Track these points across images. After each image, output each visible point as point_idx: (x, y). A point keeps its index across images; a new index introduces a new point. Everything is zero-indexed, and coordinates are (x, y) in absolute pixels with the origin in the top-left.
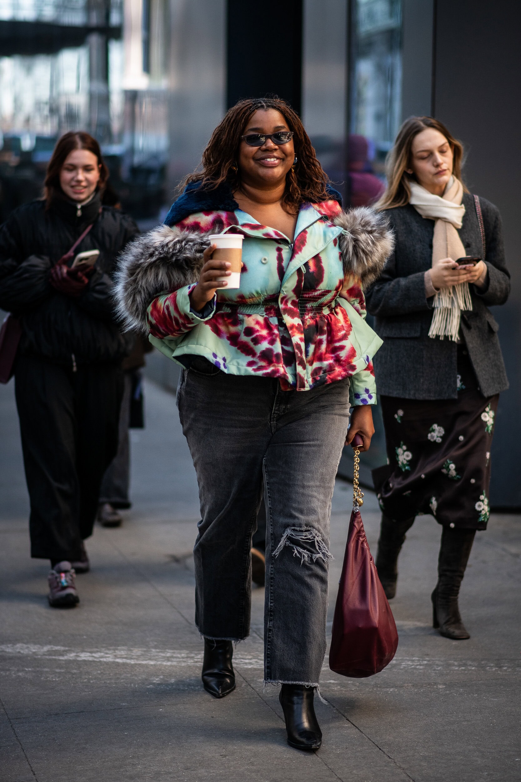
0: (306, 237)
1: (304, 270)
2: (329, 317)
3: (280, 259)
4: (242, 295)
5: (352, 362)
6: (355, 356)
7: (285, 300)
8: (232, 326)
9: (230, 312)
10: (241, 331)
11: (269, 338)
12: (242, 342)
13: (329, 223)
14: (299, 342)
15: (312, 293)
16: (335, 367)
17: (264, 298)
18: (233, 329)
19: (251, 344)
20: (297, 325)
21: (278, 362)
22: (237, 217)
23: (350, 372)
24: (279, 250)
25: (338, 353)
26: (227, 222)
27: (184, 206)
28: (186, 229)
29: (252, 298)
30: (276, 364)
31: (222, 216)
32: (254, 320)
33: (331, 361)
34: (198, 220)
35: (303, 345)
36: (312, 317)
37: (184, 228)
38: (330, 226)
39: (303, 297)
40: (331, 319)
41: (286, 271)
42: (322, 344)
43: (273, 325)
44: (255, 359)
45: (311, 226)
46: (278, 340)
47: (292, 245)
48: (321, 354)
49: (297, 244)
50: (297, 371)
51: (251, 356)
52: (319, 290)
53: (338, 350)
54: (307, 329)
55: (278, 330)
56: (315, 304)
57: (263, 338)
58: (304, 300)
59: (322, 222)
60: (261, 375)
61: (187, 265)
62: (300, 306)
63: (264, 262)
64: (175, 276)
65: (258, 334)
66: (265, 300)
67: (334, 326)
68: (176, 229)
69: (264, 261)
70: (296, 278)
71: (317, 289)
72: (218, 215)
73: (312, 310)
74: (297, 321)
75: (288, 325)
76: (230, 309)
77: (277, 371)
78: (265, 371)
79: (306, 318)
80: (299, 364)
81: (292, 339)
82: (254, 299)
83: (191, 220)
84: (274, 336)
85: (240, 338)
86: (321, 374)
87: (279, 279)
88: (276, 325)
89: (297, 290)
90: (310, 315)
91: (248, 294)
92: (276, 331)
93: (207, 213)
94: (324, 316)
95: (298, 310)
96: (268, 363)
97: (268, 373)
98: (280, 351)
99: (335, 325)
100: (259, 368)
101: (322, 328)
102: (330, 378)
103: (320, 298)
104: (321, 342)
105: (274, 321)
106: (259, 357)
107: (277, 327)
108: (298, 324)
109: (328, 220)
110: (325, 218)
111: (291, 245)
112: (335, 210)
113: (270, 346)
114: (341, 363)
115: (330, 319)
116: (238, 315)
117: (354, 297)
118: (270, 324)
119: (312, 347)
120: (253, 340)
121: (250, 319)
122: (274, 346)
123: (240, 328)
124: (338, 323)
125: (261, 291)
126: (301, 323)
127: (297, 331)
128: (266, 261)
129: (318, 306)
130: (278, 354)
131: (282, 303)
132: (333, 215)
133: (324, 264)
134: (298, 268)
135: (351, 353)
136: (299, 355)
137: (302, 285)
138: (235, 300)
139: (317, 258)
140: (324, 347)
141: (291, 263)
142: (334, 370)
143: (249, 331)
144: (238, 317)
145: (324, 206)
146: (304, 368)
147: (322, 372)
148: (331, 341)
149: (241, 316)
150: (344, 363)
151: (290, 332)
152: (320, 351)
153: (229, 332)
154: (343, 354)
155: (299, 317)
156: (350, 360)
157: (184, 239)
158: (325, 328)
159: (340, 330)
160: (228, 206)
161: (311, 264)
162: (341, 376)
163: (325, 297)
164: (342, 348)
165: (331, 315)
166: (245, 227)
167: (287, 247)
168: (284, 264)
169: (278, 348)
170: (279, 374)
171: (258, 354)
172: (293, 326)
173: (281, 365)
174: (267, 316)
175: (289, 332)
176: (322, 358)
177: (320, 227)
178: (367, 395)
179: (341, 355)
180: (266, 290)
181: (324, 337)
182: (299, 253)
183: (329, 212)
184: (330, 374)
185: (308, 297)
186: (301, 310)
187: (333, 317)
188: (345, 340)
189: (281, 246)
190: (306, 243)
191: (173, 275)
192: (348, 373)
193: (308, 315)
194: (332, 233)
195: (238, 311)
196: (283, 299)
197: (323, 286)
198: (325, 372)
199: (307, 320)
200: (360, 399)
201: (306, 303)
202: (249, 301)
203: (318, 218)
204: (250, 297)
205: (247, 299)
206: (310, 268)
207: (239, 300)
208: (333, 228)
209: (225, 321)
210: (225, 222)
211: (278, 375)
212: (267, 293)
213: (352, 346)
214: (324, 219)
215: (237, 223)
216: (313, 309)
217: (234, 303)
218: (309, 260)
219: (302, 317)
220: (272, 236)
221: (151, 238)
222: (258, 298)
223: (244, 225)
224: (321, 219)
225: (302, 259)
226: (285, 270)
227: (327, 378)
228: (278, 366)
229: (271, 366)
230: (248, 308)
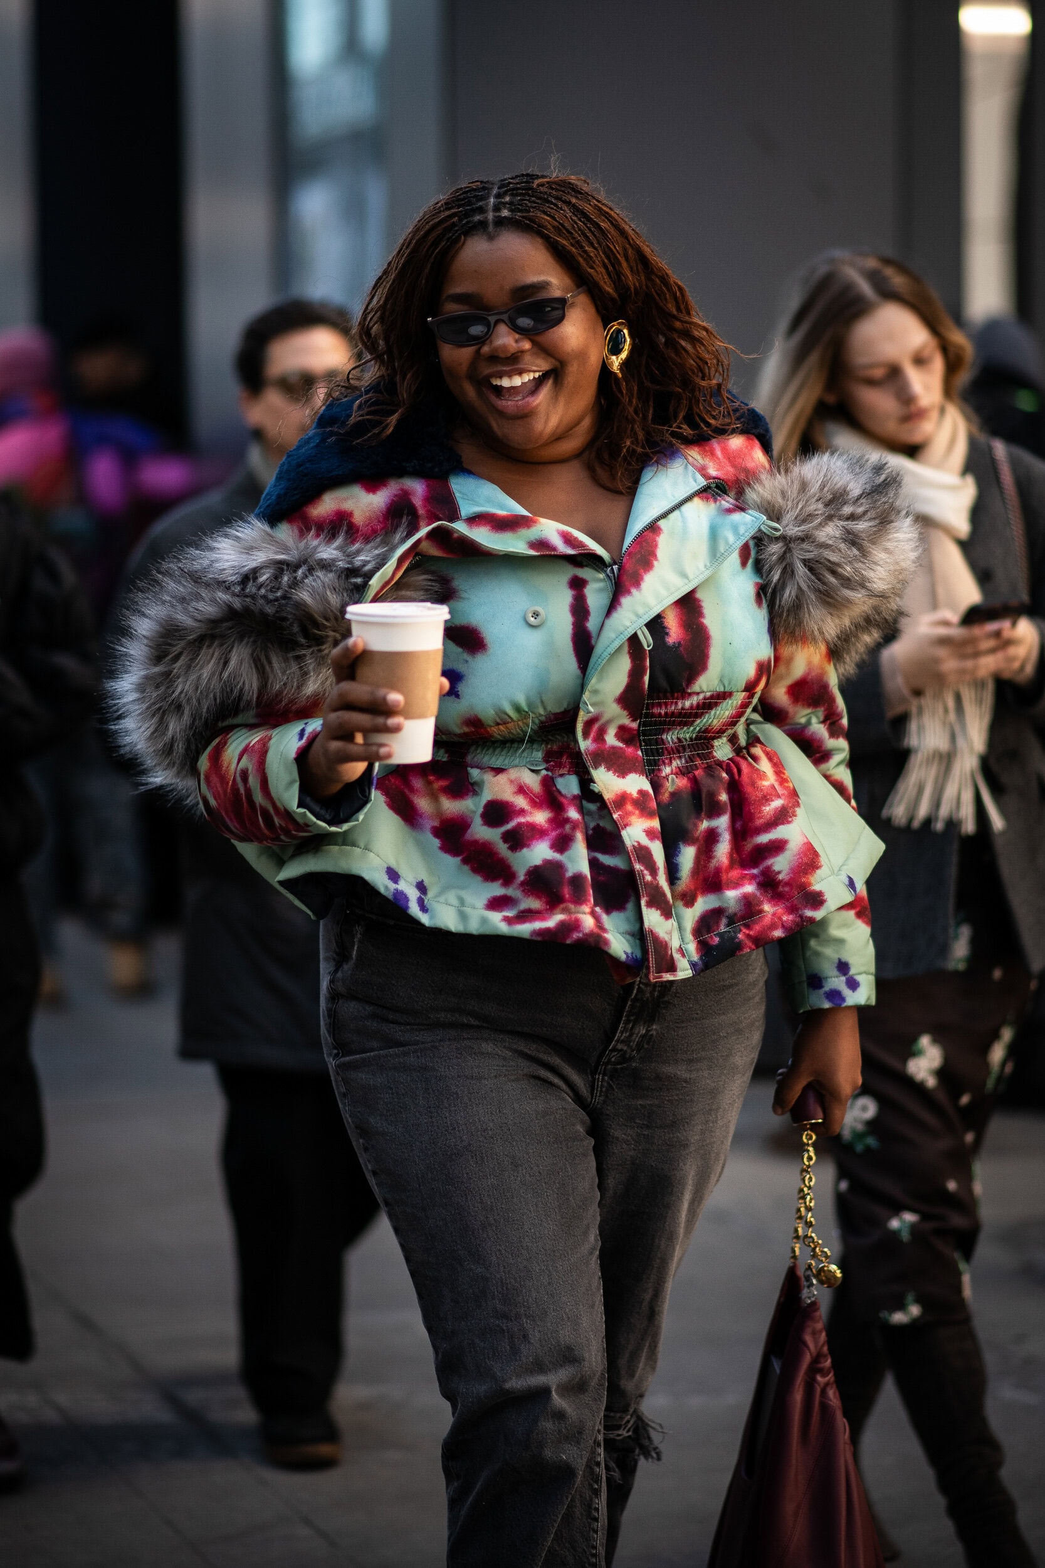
0: (656, 546)
1: (647, 640)
2: (732, 764)
3: (580, 610)
4: (476, 716)
5: (810, 884)
6: (818, 867)
7: (596, 726)
8: (448, 799)
9: (445, 759)
10: (475, 812)
11: (554, 834)
12: (476, 842)
13: (727, 502)
14: (645, 841)
15: (676, 703)
16: (761, 903)
17: (537, 721)
18: (451, 806)
19: (503, 848)
20: (635, 795)
21: (579, 900)
22: (457, 495)
23: (809, 913)
24: (578, 585)
25: (769, 862)
26: (428, 511)
27: (308, 465)
28: (313, 532)
29: (505, 723)
30: (572, 906)
31: (414, 493)
32: (512, 782)
33: (749, 888)
34: (348, 506)
35: (657, 850)
36: (683, 770)
37: (309, 530)
38: (729, 511)
39: (653, 715)
40: (740, 771)
41: (596, 642)
42: (718, 841)
43: (564, 796)
44: (510, 892)
45: (676, 513)
46: (579, 837)
47: (615, 567)
48: (718, 870)
49: (629, 566)
50: (646, 924)
51: (500, 882)
52: (698, 694)
53: (766, 854)
54: (669, 805)
55: (581, 810)
56: (687, 734)
57: (537, 832)
58: (655, 724)
59: (707, 499)
60: (527, 936)
61: (306, 633)
62: (644, 740)
63: (534, 622)
64: (276, 665)
65: (522, 820)
66: (540, 727)
67: (749, 789)
68: (285, 532)
69: (532, 619)
70: (625, 664)
71: (689, 691)
72: (402, 490)
73: (680, 748)
74: (636, 783)
75: (608, 796)
76: (446, 753)
77: (576, 925)
78: (538, 925)
79: (664, 774)
80: (650, 905)
81: (624, 833)
82: (510, 725)
83: (327, 505)
84: (568, 827)
85: (469, 831)
86: (723, 928)
87: (579, 667)
88: (575, 797)
89: (629, 699)
90: (676, 763)
91: (492, 712)
92: (573, 814)
93: (372, 486)
94: (716, 765)
95: (640, 753)
96: (547, 903)
97: (548, 930)
98: (585, 868)
99: (753, 784)
100: (524, 916)
101: (712, 796)
102: (748, 936)
103: (698, 716)
104: (712, 837)
105: (569, 785)
106: (523, 884)
107: (578, 802)
108: (641, 792)
109: (725, 493)
110: (717, 487)
111: (612, 569)
112: (750, 465)
113: (557, 856)
114: (781, 889)
115: (735, 770)
116: (469, 769)
117: (809, 705)
118: (556, 794)
119: (688, 856)
120: (507, 837)
121: (502, 778)
122: (567, 854)
123: (471, 806)
124: (761, 779)
125: (530, 705)
126: (647, 786)
127: (637, 812)
128: (539, 619)
129: (696, 739)
130: (577, 879)
131: (586, 735)
132: (742, 476)
133: (711, 620)
134: (629, 633)
135: (805, 860)
136: (648, 878)
137: (644, 683)
138: (458, 731)
139: (689, 604)
140: (723, 850)
141: (607, 622)
142: (761, 911)
143: (497, 812)
144: (467, 773)
145: (719, 453)
146: (667, 914)
147: (724, 921)
148: (743, 829)
149: (475, 773)
150: (787, 889)
151: (615, 816)
152: (714, 863)
153: (439, 814)
154: (781, 864)
155: (642, 773)
156: (803, 880)
157: (305, 562)
158: (724, 797)
159: (766, 799)
160: (430, 465)
161: (672, 623)
162: (783, 926)
163: (713, 712)
164: (778, 847)
165: (738, 759)
166: (478, 525)
167: (602, 576)
168: (592, 624)
169: (578, 859)
170: (581, 935)
171: (521, 877)
172: (622, 799)
173: (586, 908)
174: (550, 774)
175: (611, 815)
176: (720, 881)
177: (700, 513)
178: (843, 979)
179: (776, 868)
180: (542, 702)
181: (723, 822)
182: (634, 591)
183: (731, 469)
184: (748, 926)
185: (666, 713)
186: (646, 753)
187: (744, 766)
188: (783, 824)
189: (585, 573)
190: (655, 563)
191: (270, 663)
192: (801, 917)
193: (670, 763)
194: (735, 529)
195: (469, 758)
196: (589, 724)
197: (706, 683)
198: (731, 921)
199: (666, 777)
200: (822, 991)
201: (663, 731)
202: (496, 732)
203: (696, 487)
204: (498, 721)
205: (491, 726)
206: (667, 634)
207: (466, 729)
208: (737, 517)
209: (429, 783)
210: (421, 511)
211: (576, 935)
212: (545, 708)
213: (805, 840)
214: (713, 490)
215: (454, 516)
216: (684, 747)
217: (456, 739)
218: (663, 611)
219: (651, 772)
220: (555, 549)
221: (214, 556)
222: (520, 723)
223: (476, 520)
224: (703, 493)
225: (641, 611)
226: (593, 642)
227: (740, 936)
228: (578, 912)
229: (558, 910)
230: (498, 751)
